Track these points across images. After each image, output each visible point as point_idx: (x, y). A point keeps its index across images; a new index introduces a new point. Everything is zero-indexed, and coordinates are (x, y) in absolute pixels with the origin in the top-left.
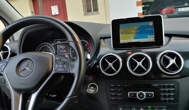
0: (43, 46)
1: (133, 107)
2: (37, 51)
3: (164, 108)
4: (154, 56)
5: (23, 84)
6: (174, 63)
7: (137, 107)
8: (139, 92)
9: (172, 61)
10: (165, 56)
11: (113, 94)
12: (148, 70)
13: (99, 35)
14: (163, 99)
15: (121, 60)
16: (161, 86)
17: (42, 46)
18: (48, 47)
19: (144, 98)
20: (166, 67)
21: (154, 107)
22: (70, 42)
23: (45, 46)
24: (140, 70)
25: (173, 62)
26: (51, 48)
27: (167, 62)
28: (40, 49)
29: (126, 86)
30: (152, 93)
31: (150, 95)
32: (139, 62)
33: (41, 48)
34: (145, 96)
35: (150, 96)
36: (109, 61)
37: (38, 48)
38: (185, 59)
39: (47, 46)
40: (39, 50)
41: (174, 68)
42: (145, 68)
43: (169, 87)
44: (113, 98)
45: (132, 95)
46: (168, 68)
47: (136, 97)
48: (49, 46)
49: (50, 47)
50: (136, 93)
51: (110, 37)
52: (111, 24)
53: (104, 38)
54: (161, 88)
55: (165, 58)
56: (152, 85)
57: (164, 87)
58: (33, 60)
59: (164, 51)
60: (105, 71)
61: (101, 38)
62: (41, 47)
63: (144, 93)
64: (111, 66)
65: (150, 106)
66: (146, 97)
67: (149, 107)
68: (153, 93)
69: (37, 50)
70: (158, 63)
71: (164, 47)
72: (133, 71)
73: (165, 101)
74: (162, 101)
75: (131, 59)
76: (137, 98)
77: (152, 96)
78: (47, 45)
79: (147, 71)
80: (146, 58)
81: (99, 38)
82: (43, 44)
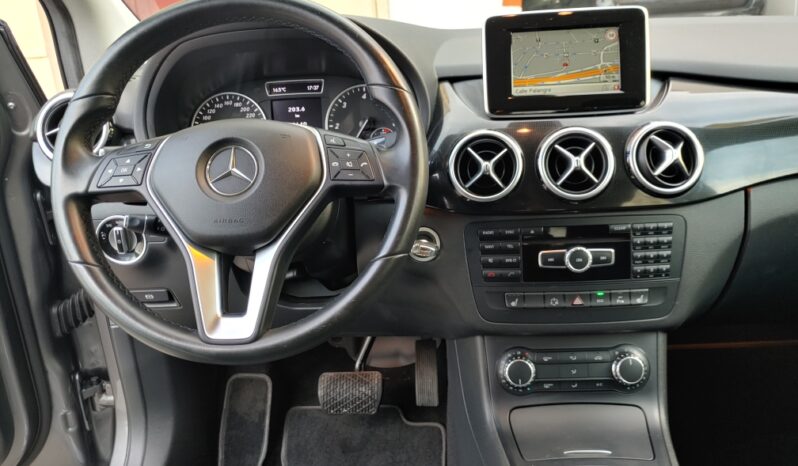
0: (219, 103)
1: (552, 296)
2: (195, 125)
3: (642, 293)
4: (619, 138)
5: (230, 221)
6: (677, 160)
7: (564, 296)
8: (573, 250)
9: (673, 155)
10: (653, 137)
11: (491, 260)
12: (600, 182)
13: (437, 68)
14: (639, 269)
15: (518, 151)
16: (635, 231)
17: (217, 103)
18: (239, 108)
19: (588, 266)
20: (654, 170)
21: (613, 291)
22: (374, 87)
23: (227, 103)
24: (578, 181)
25: (675, 158)
26: (252, 111)
27: (656, 155)
28: (208, 115)
29: (532, 232)
30: (610, 252)
31: (603, 258)
32: (577, 158)
33: (213, 111)
34: (590, 261)
35: (604, 262)
36: (481, 155)
37: (202, 110)
38: (707, 148)
39: (237, 105)
40: (205, 118)
41: (675, 174)
42: (594, 174)
43: (658, 231)
44: (491, 273)
45: (551, 260)
46: (659, 176)
47: (563, 263)
48: (244, 105)
49: (248, 109)
50: (563, 255)
51: (480, 77)
52: (481, 30)
53: (453, 80)
54: (634, 234)
55: (651, 144)
56: (612, 227)
57: (645, 232)
58: (253, 144)
59: (648, 124)
60: (467, 186)
61: (441, 80)
62: (212, 107)
63: (588, 252)
64: (488, 171)
65: (601, 290)
66: (593, 263)
67: (600, 294)
68: (612, 251)
69: (196, 120)
70: (632, 160)
71: (648, 112)
72: (557, 186)
73: (645, 274)
74: (636, 274)
75: (552, 147)
76: (568, 270)
77: (608, 260)
78: (235, 101)
79: (598, 185)
80: (599, 144)
81: (436, 77)
82: (219, 97)
